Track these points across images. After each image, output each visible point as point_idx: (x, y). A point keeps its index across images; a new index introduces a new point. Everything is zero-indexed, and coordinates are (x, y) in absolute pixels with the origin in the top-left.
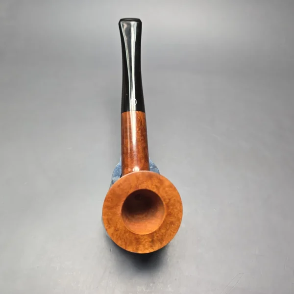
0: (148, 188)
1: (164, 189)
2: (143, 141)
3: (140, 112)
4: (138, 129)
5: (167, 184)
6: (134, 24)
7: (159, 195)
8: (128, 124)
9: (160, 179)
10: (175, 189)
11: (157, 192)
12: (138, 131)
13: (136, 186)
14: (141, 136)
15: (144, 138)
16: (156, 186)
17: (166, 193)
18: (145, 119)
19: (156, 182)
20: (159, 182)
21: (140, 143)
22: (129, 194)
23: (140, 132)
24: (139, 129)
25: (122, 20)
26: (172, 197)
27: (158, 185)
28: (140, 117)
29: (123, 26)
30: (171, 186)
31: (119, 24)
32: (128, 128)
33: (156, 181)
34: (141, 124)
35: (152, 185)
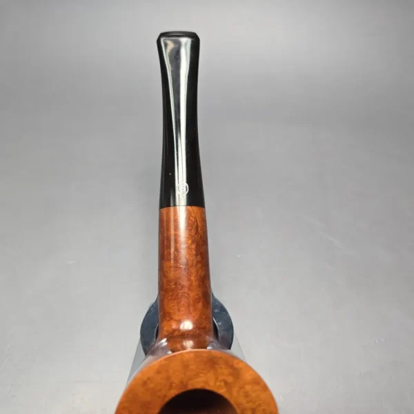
0: (208, 388)
1: (241, 388)
2: (199, 265)
3: (195, 208)
4: (190, 242)
5: (248, 376)
6: (186, 42)
7: (232, 402)
8: (172, 232)
9: (232, 367)
10: (265, 388)
11: (227, 396)
12: (191, 244)
13: (182, 382)
14: (196, 255)
15: (202, 258)
16: (226, 383)
17: (247, 395)
18: (204, 220)
19: (224, 372)
20: (231, 374)
21: (193, 270)
22: (167, 400)
23: (193, 246)
24: (193, 242)
25: (163, 35)
26: (260, 405)
27: (230, 379)
28: (195, 218)
29: (166, 45)
30: (258, 381)
31: (159, 42)
32: (172, 238)
33: (226, 371)
34: (197, 232)
35: (217, 379)
